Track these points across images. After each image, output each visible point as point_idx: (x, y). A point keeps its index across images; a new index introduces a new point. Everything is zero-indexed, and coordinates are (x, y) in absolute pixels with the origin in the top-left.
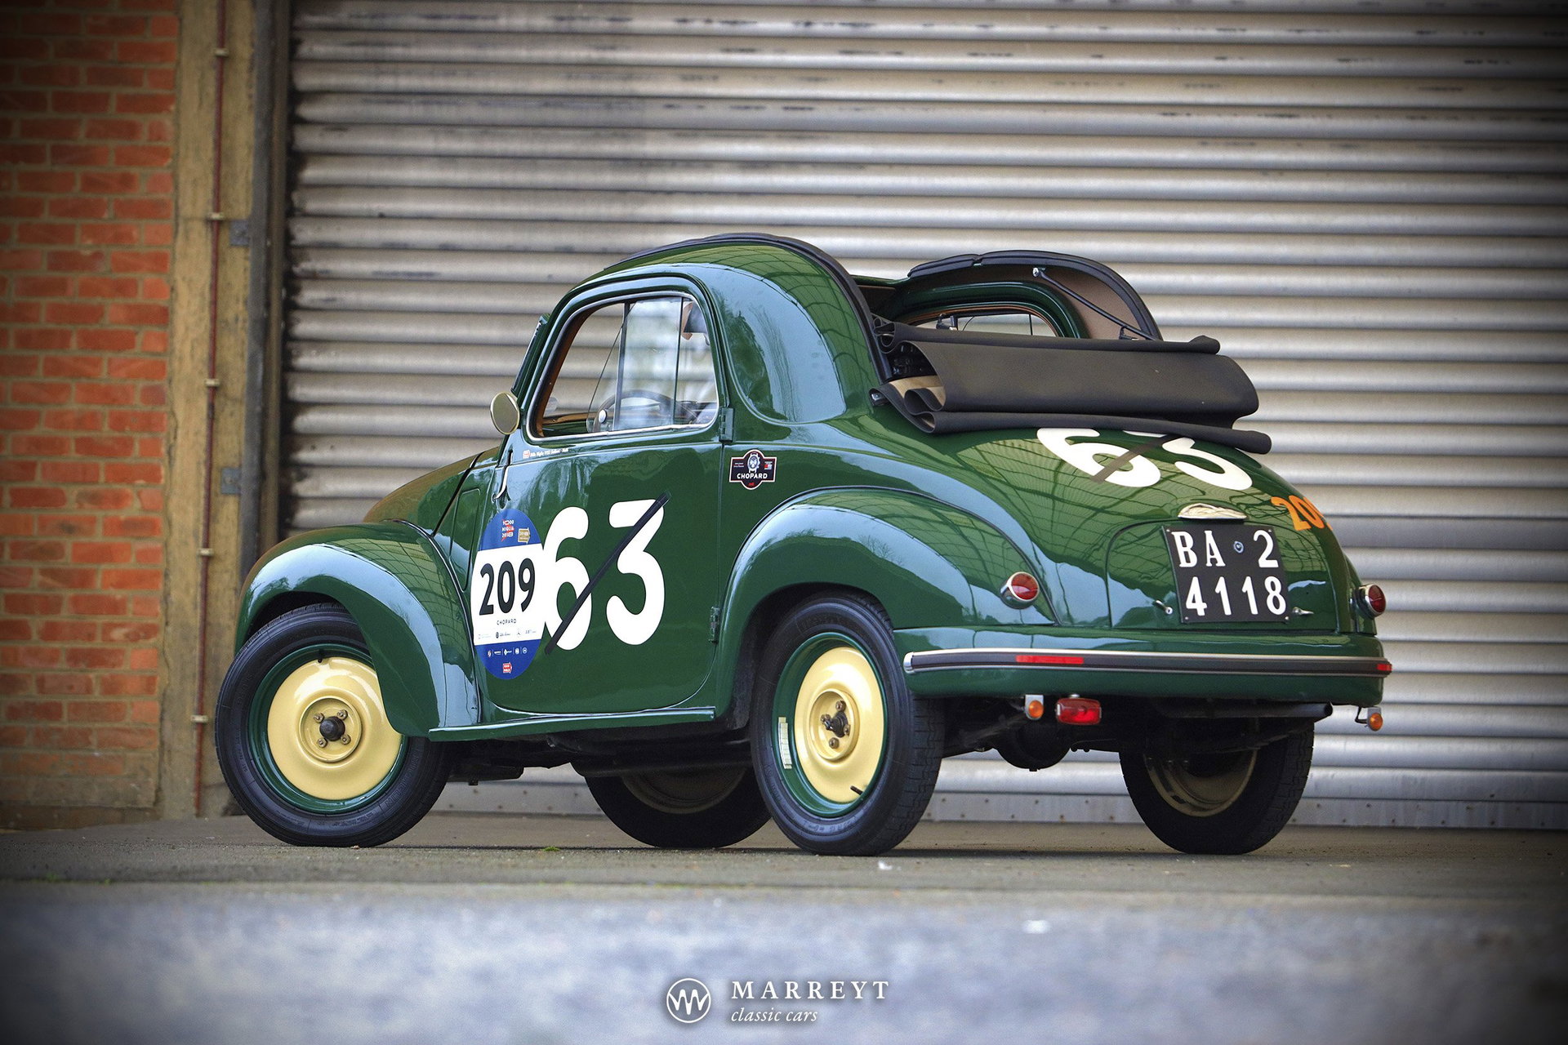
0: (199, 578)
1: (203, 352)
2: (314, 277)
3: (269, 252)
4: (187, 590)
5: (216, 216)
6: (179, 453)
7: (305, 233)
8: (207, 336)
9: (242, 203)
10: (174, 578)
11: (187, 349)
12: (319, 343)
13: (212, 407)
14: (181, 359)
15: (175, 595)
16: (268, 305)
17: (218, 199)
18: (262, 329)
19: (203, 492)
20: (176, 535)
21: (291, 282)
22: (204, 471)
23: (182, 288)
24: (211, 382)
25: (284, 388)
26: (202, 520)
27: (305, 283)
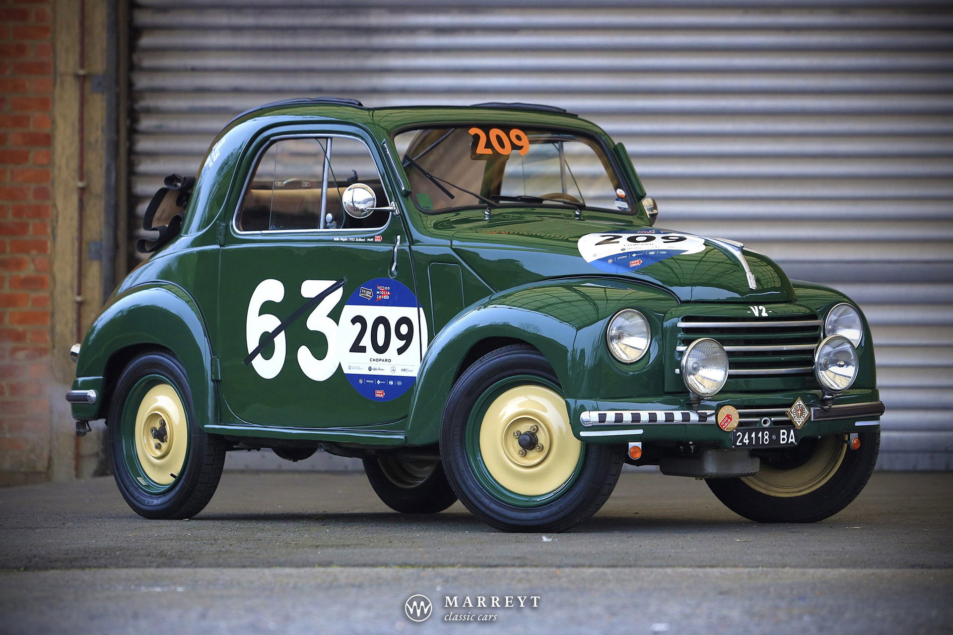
0: (75, 316)
1: (74, 163)
2: (148, 111)
3: (118, 96)
4: (67, 324)
5: (81, 72)
6: (60, 232)
7: (142, 82)
8: (77, 153)
9: (99, 64)
10: (58, 317)
11: (64, 162)
12: (153, 155)
13: (81, 201)
14: (60, 170)
15: (58, 328)
16: (118, 131)
17: (83, 60)
18: (114, 147)
19: (76, 258)
20: (58, 287)
21: (133, 115)
22: (76, 244)
23: (60, 122)
24: (81, 184)
25: (129, 187)
26: (76, 277)
27: (142, 116)
